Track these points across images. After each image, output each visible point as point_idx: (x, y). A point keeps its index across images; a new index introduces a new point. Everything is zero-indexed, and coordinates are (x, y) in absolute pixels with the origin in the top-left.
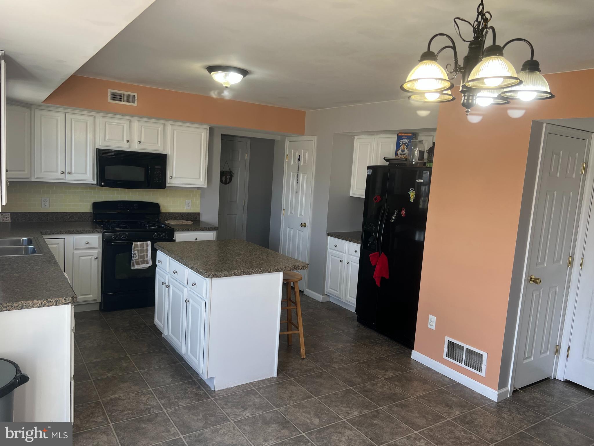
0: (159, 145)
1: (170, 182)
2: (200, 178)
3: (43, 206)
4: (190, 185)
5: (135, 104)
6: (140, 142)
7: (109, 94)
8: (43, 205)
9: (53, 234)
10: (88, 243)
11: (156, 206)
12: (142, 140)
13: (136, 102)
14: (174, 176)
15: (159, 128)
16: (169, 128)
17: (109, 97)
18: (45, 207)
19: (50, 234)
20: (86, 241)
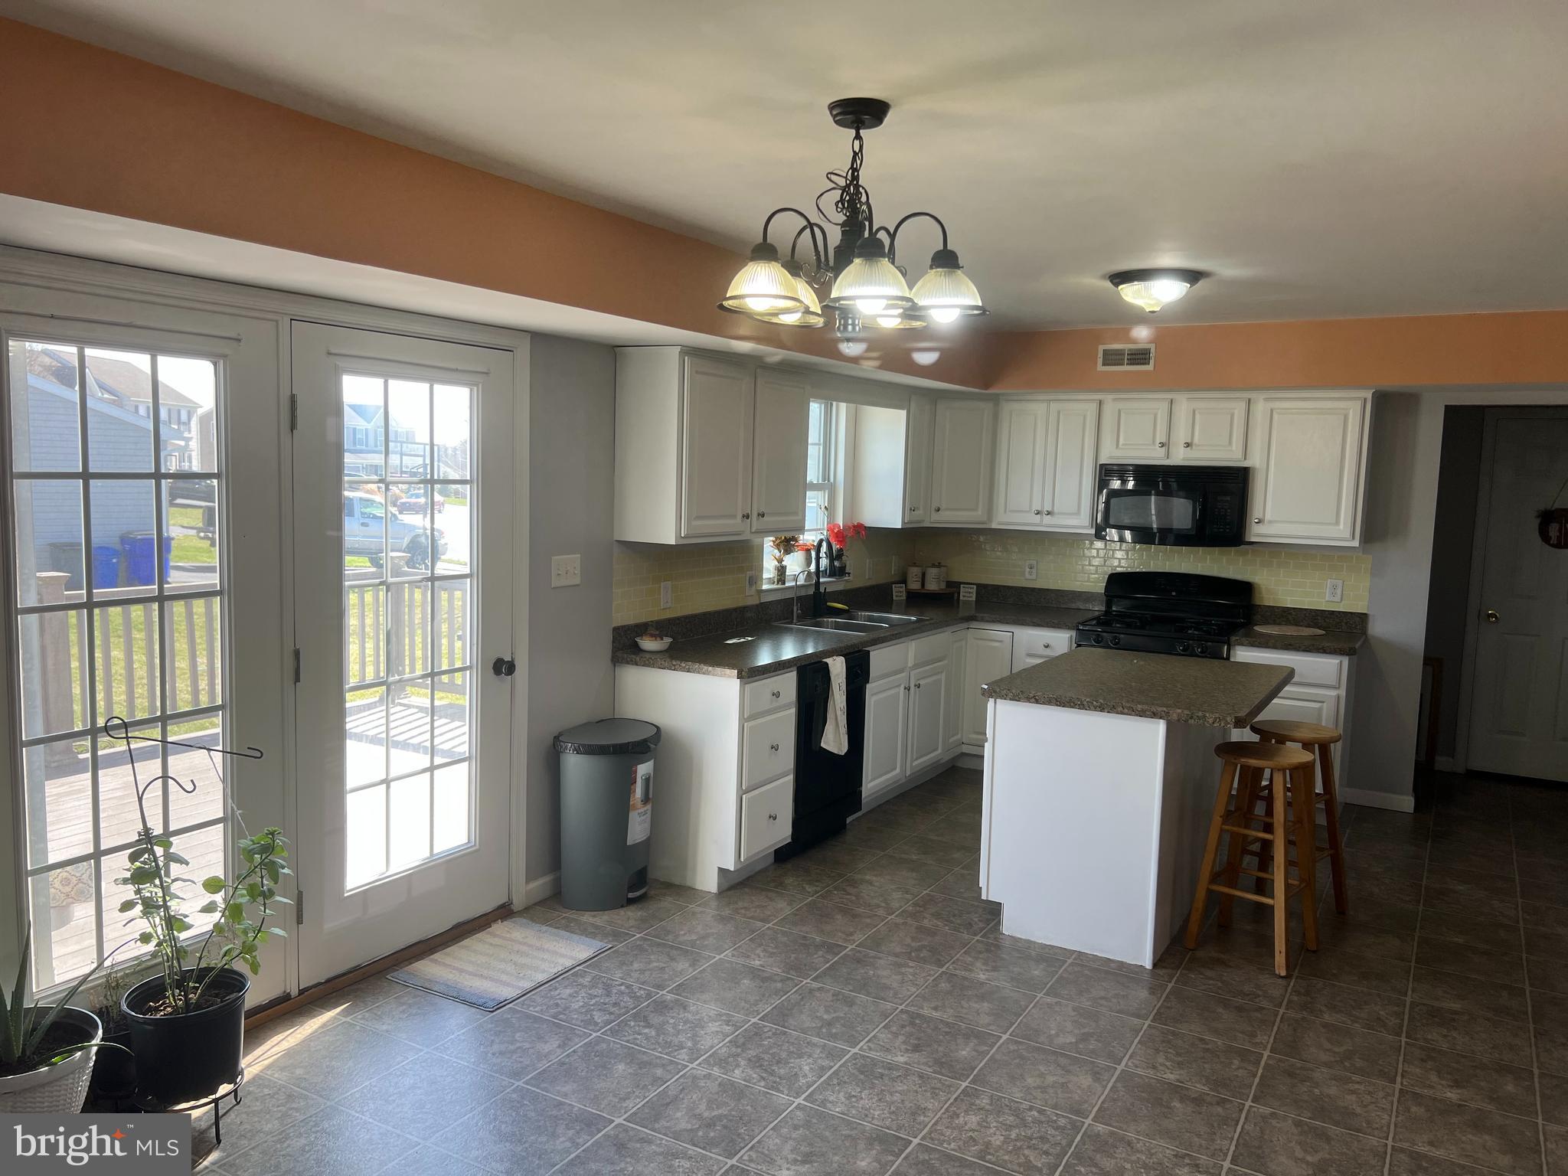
0: (1234, 448)
1: (1257, 532)
2: (1337, 523)
3: (1027, 576)
4: (1310, 540)
5: (1150, 367)
6: (1188, 445)
7: (1100, 354)
8: (1027, 573)
9: (993, 622)
10: (1047, 647)
11: (1245, 589)
12: (1196, 440)
13: (1152, 362)
14: (1268, 517)
15: (1235, 409)
16: (1260, 408)
17: (1100, 361)
18: (1030, 577)
19: (987, 621)
20: (1045, 642)
